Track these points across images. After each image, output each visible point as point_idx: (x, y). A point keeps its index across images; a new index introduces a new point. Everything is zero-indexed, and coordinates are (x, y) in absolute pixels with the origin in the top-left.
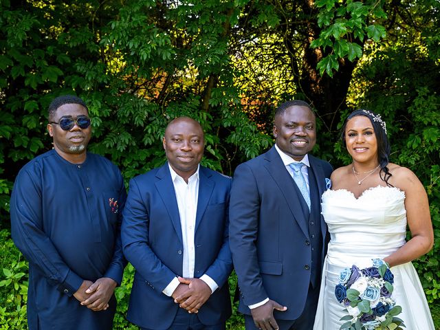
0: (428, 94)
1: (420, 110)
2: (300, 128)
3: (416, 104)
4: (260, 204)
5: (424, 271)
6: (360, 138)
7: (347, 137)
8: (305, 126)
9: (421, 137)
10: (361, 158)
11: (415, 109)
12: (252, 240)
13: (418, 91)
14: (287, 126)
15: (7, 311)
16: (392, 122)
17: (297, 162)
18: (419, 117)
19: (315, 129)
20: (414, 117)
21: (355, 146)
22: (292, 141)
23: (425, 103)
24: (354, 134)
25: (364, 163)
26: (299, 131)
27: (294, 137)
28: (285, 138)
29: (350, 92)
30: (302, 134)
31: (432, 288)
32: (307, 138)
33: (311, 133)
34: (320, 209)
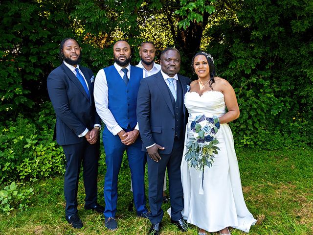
0: (239, 42)
1: (236, 50)
2: (172, 61)
3: (234, 47)
5: (239, 131)
6: (201, 66)
7: (195, 65)
8: (175, 60)
9: (237, 63)
10: (202, 75)
11: (233, 49)
13: (234, 41)
14: (166, 60)
15: (29, 160)
16: (222, 56)
17: (171, 78)
18: (235, 54)
19: (180, 61)
20: (233, 53)
21: (199, 70)
22: (168, 68)
23: (238, 47)
24: (198, 64)
25: (203, 78)
26: (172, 63)
27: (169, 66)
28: (165, 67)
29: (202, 43)
30: (173, 64)
31: (244, 139)
32: (176, 67)
33: (177, 64)
34: (183, 101)
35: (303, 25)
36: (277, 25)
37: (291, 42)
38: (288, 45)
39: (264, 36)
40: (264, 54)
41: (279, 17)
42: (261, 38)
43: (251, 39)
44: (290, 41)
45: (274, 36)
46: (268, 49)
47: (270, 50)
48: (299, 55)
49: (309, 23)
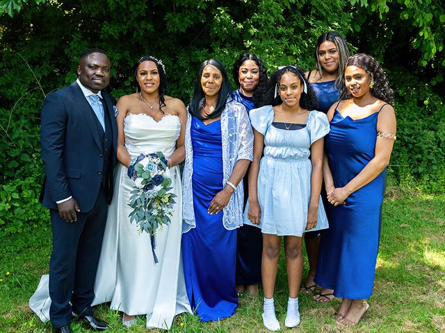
0: (81, 39)
2: (99, 70)
3: (72, 47)
4: (66, 125)
6: (149, 76)
8: (103, 69)
10: (149, 90)
11: (71, 51)
12: (60, 151)
13: (73, 36)
14: (90, 67)
16: (49, 62)
17: (95, 95)
20: (70, 58)
22: (92, 79)
23: (79, 47)
24: (144, 74)
26: (99, 72)
27: (95, 76)
28: (88, 76)
30: (101, 74)
32: (105, 78)
33: (106, 74)
35: (183, 21)
36: (143, 18)
37: (164, 44)
38: (159, 49)
39: (121, 33)
40: (120, 61)
41: (146, 7)
42: (116, 37)
43: (101, 37)
44: (161, 44)
45: (138, 35)
46: (127, 53)
47: (131, 55)
48: (176, 66)
49: (191, 19)
